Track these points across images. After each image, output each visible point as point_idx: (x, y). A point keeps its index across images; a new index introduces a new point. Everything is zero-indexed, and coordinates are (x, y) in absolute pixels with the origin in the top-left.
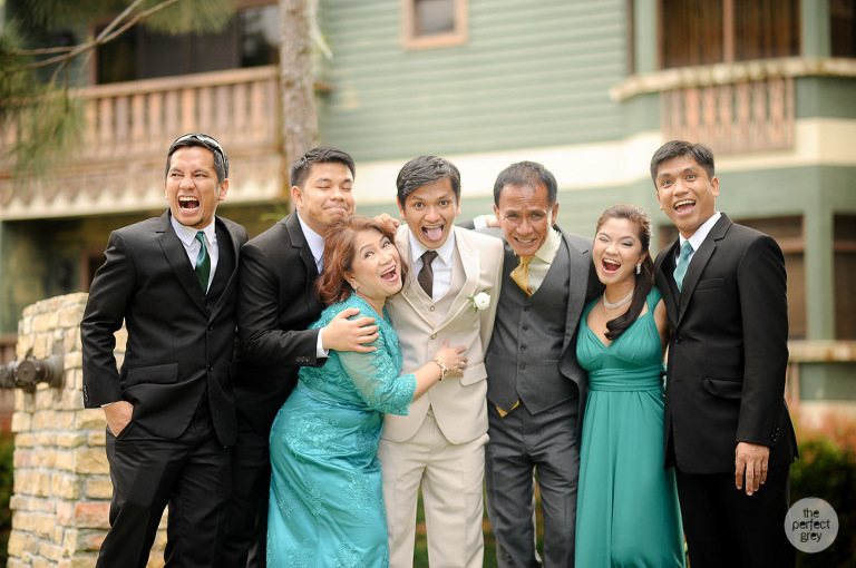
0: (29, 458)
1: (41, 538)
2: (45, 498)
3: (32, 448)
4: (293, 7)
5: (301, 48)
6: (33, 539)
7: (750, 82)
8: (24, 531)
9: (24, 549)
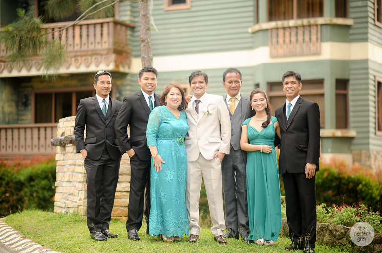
0: (63, 169)
1: (69, 195)
2: (70, 182)
3: (64, 166)
4: (144, 14)
5: (147, 28)
6: (65, 195)
7: (304, 26)
8: (61, 193)
9: (62, 199)
